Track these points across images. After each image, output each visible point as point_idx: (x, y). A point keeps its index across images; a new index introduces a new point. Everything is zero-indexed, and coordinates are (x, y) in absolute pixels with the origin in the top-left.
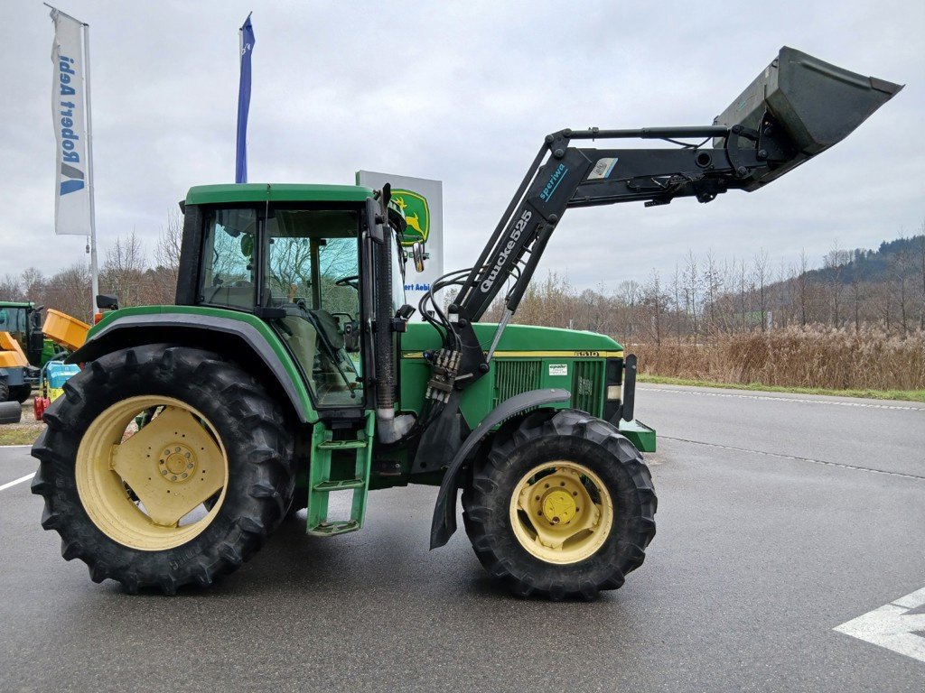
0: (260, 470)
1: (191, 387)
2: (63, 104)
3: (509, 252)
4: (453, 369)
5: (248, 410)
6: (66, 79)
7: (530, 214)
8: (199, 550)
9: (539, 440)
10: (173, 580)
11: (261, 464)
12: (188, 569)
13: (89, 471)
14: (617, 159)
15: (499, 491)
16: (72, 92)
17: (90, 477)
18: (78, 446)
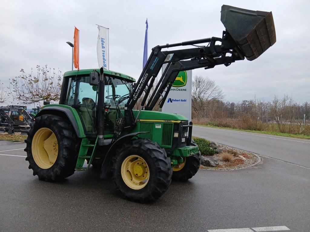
0: (64, 150)
1: (52, 126)
2: (103, 51)
3: (141, 87)
4: (121, 124)
5: (63, 133)
6: (103, 44)
7: (147, 74)
8: (52, 170)
9: (129, 147)
10: (47, 177)
11: (64, 148)
12: (49, 175)
13: (36, 147)
14: (173, 54)
15: (118, 163)
16: (104, 48)
17: (36, 148)
18: (32, 140)
